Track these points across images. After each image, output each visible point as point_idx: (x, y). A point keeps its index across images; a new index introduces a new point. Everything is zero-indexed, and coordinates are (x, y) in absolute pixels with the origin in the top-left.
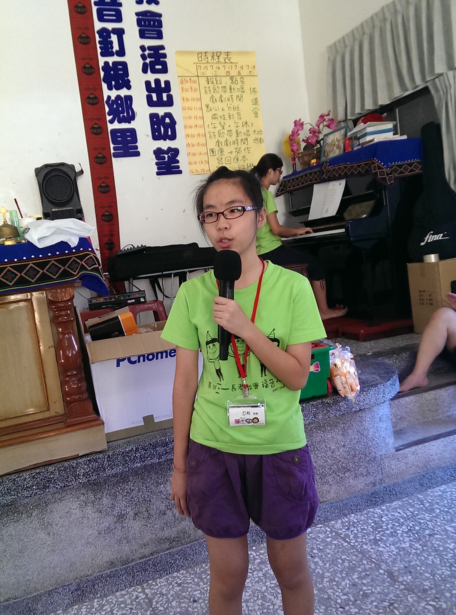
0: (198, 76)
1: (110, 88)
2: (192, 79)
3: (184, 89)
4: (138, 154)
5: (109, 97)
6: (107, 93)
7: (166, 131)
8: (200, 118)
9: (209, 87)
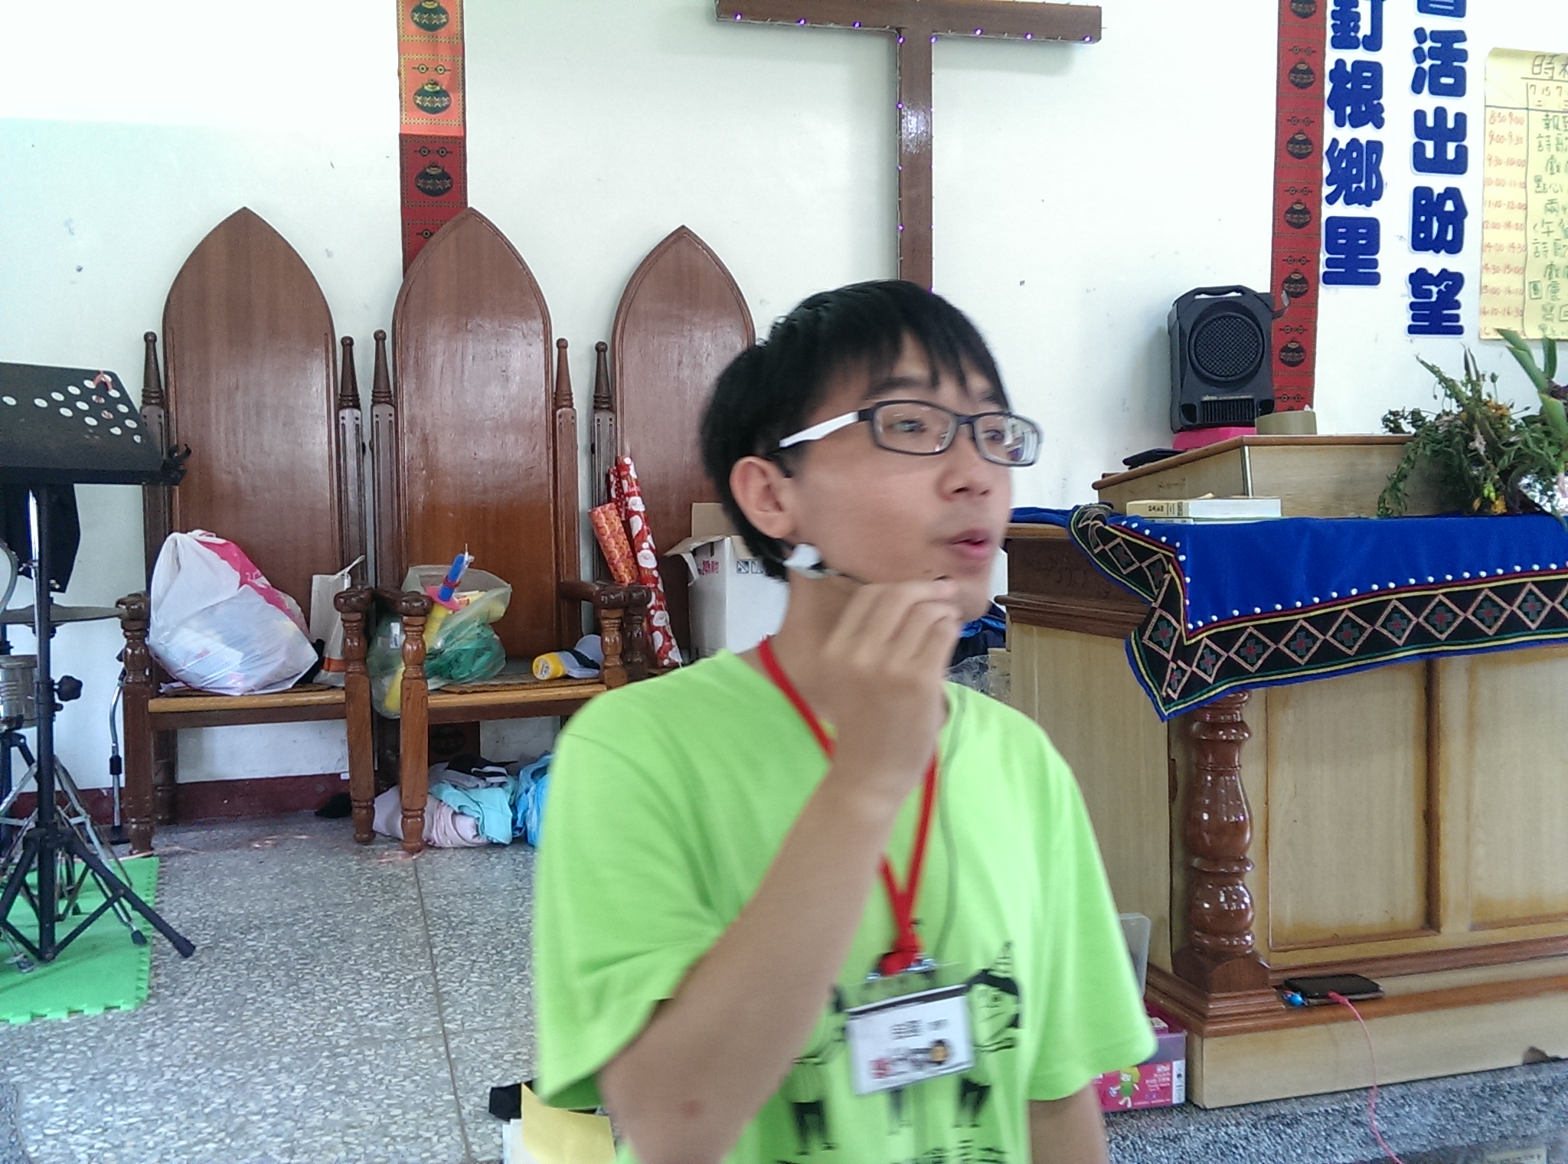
0: (1527, 109)
1: (1339, 122)
2: (1516, 113)
3: (1495, 136)
4: (1375, 280)
5: (1335, 142)
7: (1442, 231)
8: (1520, 206)
9: (1548, 136)
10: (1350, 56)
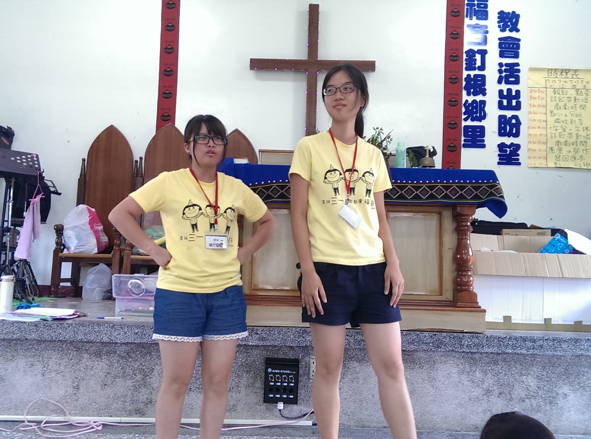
0: (546, 88)
1: (468, 94)
2: (541, 89)
3: (532, 97)
4: (484, 146)
5: (467, 101)
6: (465, 97)
7: (511, 130)
8: (544, 121)
9: (555, 97)
10: (472, 73)
